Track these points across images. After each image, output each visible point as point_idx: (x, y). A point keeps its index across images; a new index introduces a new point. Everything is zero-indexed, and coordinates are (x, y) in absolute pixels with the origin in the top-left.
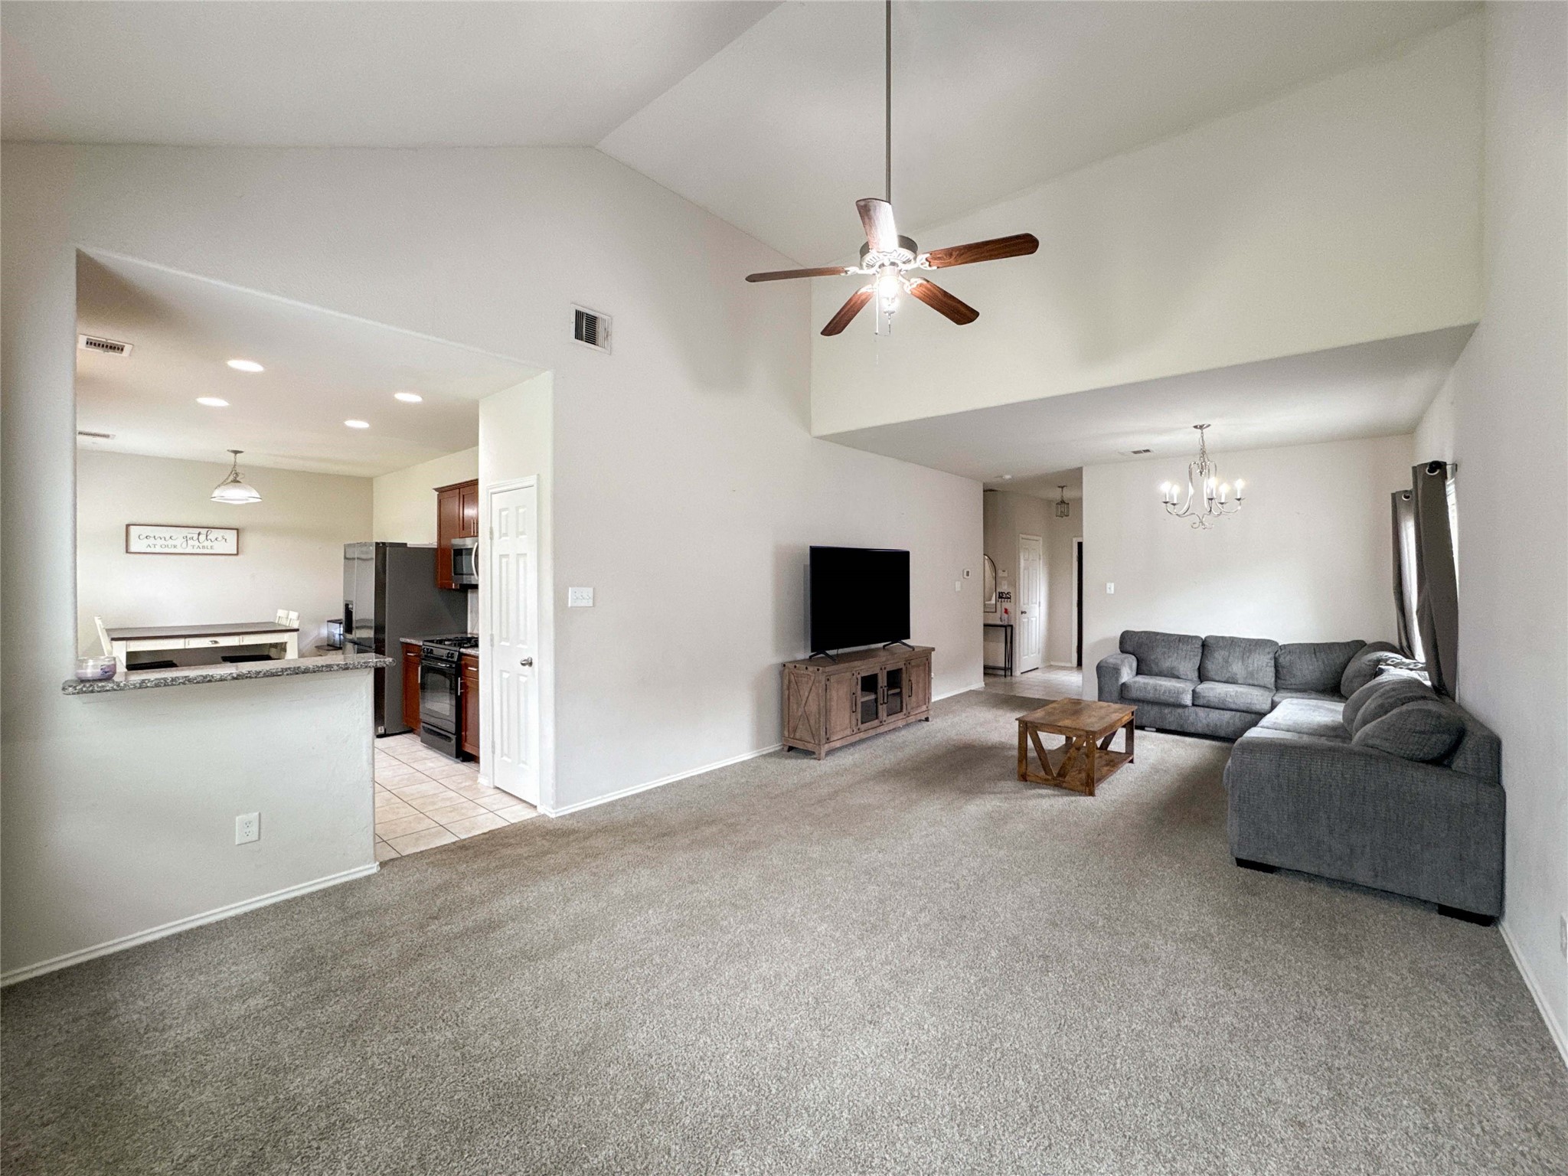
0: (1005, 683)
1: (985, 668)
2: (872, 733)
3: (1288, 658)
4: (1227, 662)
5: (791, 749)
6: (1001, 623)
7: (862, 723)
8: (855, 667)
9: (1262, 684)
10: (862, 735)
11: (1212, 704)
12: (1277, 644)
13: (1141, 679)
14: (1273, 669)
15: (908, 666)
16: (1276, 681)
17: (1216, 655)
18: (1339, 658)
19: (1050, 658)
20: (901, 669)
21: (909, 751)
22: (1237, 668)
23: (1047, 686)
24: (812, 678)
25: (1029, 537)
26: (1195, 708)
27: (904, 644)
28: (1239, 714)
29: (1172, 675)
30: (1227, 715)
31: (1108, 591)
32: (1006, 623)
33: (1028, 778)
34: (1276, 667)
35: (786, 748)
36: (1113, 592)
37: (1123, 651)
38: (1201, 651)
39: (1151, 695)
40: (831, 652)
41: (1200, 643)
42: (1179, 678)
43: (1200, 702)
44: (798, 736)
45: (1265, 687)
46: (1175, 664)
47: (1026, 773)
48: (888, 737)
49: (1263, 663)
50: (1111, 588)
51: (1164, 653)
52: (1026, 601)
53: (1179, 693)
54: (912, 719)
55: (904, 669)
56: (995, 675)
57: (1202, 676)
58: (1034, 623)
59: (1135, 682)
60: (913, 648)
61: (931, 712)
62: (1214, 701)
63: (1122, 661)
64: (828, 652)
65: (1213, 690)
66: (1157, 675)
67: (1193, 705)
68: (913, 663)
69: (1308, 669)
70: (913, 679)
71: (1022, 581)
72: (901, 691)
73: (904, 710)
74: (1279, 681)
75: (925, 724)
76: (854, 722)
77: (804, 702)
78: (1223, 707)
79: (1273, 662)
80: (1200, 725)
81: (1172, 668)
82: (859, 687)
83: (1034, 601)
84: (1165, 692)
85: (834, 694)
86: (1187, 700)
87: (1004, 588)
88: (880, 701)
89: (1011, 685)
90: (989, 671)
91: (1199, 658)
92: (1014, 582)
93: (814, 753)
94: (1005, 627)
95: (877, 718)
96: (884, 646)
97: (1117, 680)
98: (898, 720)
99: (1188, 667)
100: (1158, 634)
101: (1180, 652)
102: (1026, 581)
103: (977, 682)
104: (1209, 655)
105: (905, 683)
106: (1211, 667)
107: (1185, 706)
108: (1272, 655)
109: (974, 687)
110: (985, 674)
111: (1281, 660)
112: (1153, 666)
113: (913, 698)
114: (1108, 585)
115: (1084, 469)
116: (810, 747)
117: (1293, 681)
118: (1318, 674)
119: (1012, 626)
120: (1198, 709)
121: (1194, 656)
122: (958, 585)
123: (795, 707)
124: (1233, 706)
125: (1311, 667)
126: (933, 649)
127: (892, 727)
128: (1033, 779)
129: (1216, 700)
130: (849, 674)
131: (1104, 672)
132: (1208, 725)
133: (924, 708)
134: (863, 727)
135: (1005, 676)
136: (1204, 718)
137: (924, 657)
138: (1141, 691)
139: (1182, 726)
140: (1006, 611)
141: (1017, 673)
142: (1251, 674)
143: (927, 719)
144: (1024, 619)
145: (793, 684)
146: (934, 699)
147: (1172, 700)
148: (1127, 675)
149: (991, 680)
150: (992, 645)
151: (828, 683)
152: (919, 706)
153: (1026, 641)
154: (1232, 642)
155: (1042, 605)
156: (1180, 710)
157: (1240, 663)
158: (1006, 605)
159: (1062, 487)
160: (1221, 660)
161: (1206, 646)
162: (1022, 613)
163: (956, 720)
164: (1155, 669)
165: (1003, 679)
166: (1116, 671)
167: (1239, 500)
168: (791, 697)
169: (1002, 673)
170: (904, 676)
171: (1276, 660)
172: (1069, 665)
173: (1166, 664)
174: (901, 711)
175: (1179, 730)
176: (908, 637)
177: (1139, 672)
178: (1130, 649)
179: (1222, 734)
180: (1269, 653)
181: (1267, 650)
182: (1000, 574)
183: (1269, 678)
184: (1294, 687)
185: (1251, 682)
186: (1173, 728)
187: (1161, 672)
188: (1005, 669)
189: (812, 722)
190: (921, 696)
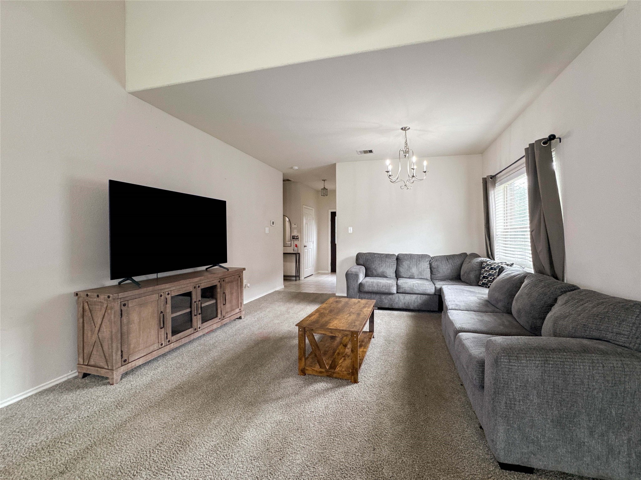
0: (296, 285)
1: (284, 276)
2: (187, 340)
3: (436, 263)
4: (409, 267)
5: (85, 375)
6: (293, 252)
7: (172, 336)
8: (164, 289)
9: (425, 278)
10: (172, 346)
11: (407, 291)
12: (429, 256)
13: (368, 279)
14: (429, 269)
15: (222, 283)
16: (431, 276)
17: (404, 263)
18: (458, 262)
19: (318, 270)
20: (216, 285)
21: (215, 354)
22: (414, 270)
23: (318, 285)
24: (105, 306)
25: (309, 208)
26: (398, 294)
27: (221, 266)
28: (419, 296)
29: (383, 276)
30: (414, 297)
31: (349, 232)
32: (296, 252)
33: (307, 372)
34: (431, 268)
35: (81, 376)
36: (351, 232)
37: (358, 264)
38: (396, 262)
39: (376, 289)
40: (137, 279)
41: (396, 258)
42: (387, 277)
43: (401, 291)
44: (92, 362)
45: (427, 279)
46: (385, 270)
47: (304, 369)
48: (202, 341)
49: (425, 266)
50: (351, 230)
51: (379, 264)
52: (306, 241)
53: (390, 286)
54: (226, 320)
55: (219, 285)
56: (291, 280)
57: (398, 276)
58: (311, 251)
59: (367, 282)
60: (227, 269)
61: (243, 313)
62: (408, 290)
63: (360, 270)
64: (134, 278)
65: (405, 283)
66: (376, 276)
67: (397, 293)
68: (227, 280)
69: (445, 269)
70: (227, 292)
71: (304, 230)
72: (216, 302)
73: (219, 316)
74: (432, 275)
75: (238, 321)
76: (163, 336)
77: (97, 329)
78: (411, 292)
79: (429, 266)
80: (401, 303)
81: (383, 272)
82: (169, 305)
83: (310, 241)
84: (383, 287)
85: (135, 317)
86: (394, 290)
87: (295, 233)
88: (194, 312)
89: (299, 286)
90: (287, 278)
91: (396, 266)
92: (300, 230)
93: (107, 378)
94: (296, 254)
95: (191, 327)
96: (207, 269)
97: (357, 281)
98: (213, 324)
99: (391, 272)
100: (375, 254)
101: (387, 263)
102: (306, 229)
103: (279, 285)
104: (400, 264)
105: (219, 296)
106: (402, 270)
107: (393, 294)
108: (428, 263)
109: (278, 289)
110: (284, 280)
111: (433, 264)
112: (374, 271)
113: (228, 305)
114: (349, 229)
115: (337, 164)
116: (103, 372)
117: (439, 275)
118: (449, 271)
119: (299, 254)
120: (400, 295)
121: (393, 265)
122: (267, 229)
123: (89, 335)
124: (417, 292)
125: (446, 268)
126: (244, 269)
127: (206, 331)
128: (310, 372)
129: (409, 289)
130: (156, 296)
131: (350, 277)
132: (405, 304)
133: (237, 310)
134: (174, 338)
135: (296, 280)
136: (404, 300)
137: (238, 274)
138: (370, 287)
139: (392, 305)
140: (296, 246)
141: (302, 278)
142: (420, 273)
143: (240, 318)
144: (306, 250)
145: (88, 313)
146: (245, 302)
147: (387, 291)
148: (361, 278)
149: (288, 283)
150: (288, 264)
151: (123, 308)
152: (233, 310)
153: (306, 261)
154: (411, 257)
155: (314, 243)
156: (390, 296)
157: (415, 268)
158: (296, 242)
159: (324, 181)
160: (406, 266)
161: (399, 259)
162: (305, 246)
163: (262, 315)
164: (375, 273)
165: (294, 283)
166: (357, 276)
167: (425, 172)
168: (85, 325)
169: (294, 278)
170: (219, 290)
171: (430, 264)
172: (327, 272)
173: (380, 270)
174: (217, 316)
175: (390, 307)
176: (225, 261)
177: (366, 275)
178: (362, 263)
179: (412, 307)
180: (427, 261)
181: (427, 260)
182: (293, 226)
183: (428, 275)
184: (439, 278)
185: (420, 277)
186: (387, 306)
187: (378, 275)
188: (296, 277)
189: (106, 348)
190: (234, 302)
